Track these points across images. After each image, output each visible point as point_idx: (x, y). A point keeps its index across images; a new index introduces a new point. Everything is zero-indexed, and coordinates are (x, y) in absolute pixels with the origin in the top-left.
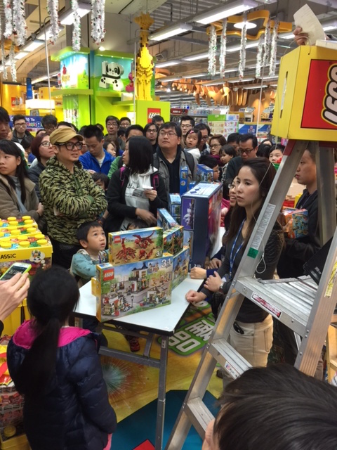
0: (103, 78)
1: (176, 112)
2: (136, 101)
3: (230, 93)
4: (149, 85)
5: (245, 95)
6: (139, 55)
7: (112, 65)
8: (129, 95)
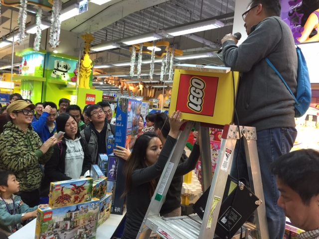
0: (54, 71)
1: (106, 98)
2: (78, 88)
3: (143, 89)
4: (88, 79)
5: (153, 91)
6: (82, 59)
7: (62, 63)
8: (73, 84)
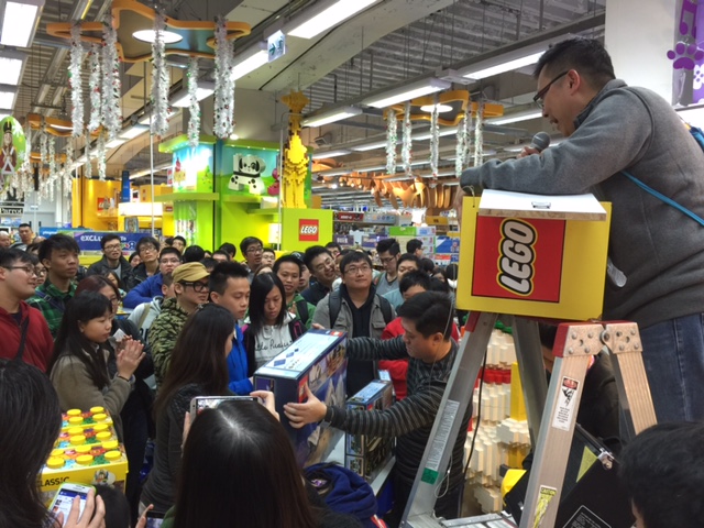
0: (234, 176)
1: (346, 217)
2: (282, 209)
3: (425, 190)
4: (302, 187)
5: (448, 192)
6: (287, 146)
7: (249, 159)
8: (272, 200)
